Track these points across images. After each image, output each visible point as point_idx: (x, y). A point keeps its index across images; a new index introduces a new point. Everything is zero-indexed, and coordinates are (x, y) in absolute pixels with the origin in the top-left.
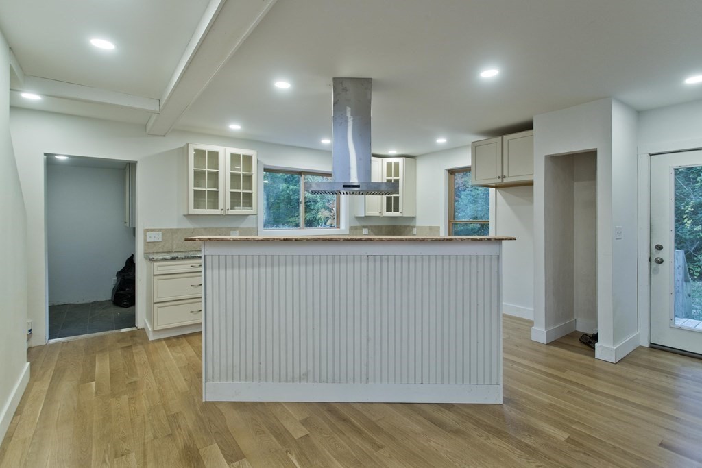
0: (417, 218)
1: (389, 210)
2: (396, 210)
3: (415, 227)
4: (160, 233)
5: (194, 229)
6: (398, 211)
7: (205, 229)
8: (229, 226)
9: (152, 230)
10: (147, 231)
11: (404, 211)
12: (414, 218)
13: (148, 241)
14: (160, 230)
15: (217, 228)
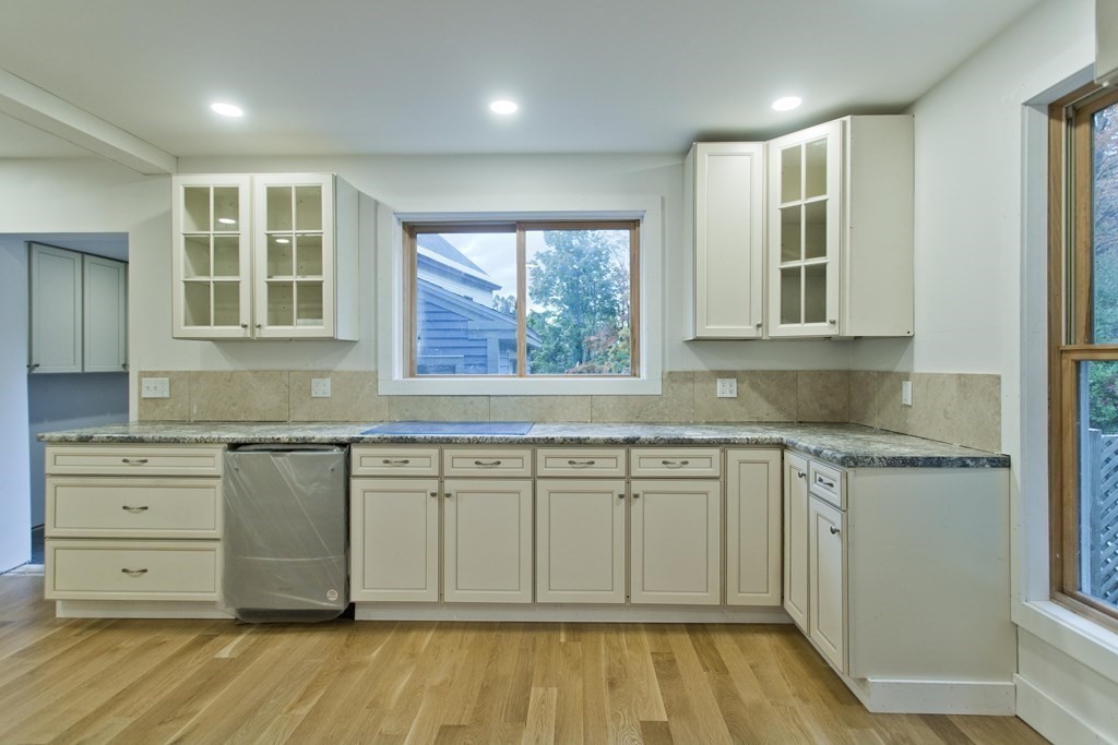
0: (916, 338)
1: (789, 316)
2: (817, 314)
3: (906, 376)
4: (167, 379)
5: (232, 373)
6: (822, 319)
7: (256, 372)
8: (311, 367)
9: (152, 374)
10: (143, 374)
11: (847, 313)
12: (905, 341)
13: (143, 396)
14: (166, 374)
15: (281, 372)
